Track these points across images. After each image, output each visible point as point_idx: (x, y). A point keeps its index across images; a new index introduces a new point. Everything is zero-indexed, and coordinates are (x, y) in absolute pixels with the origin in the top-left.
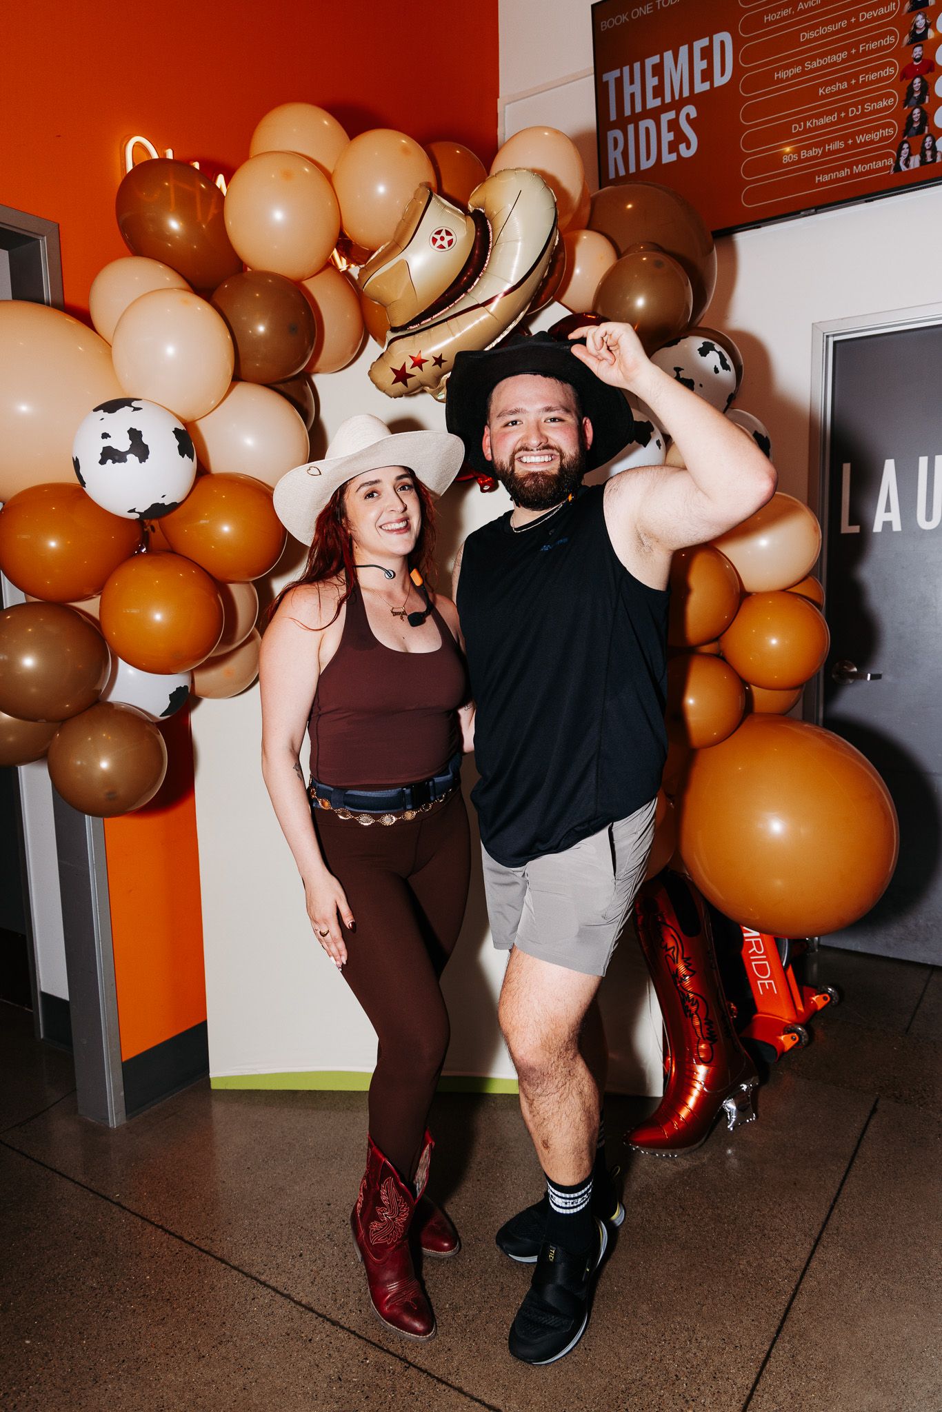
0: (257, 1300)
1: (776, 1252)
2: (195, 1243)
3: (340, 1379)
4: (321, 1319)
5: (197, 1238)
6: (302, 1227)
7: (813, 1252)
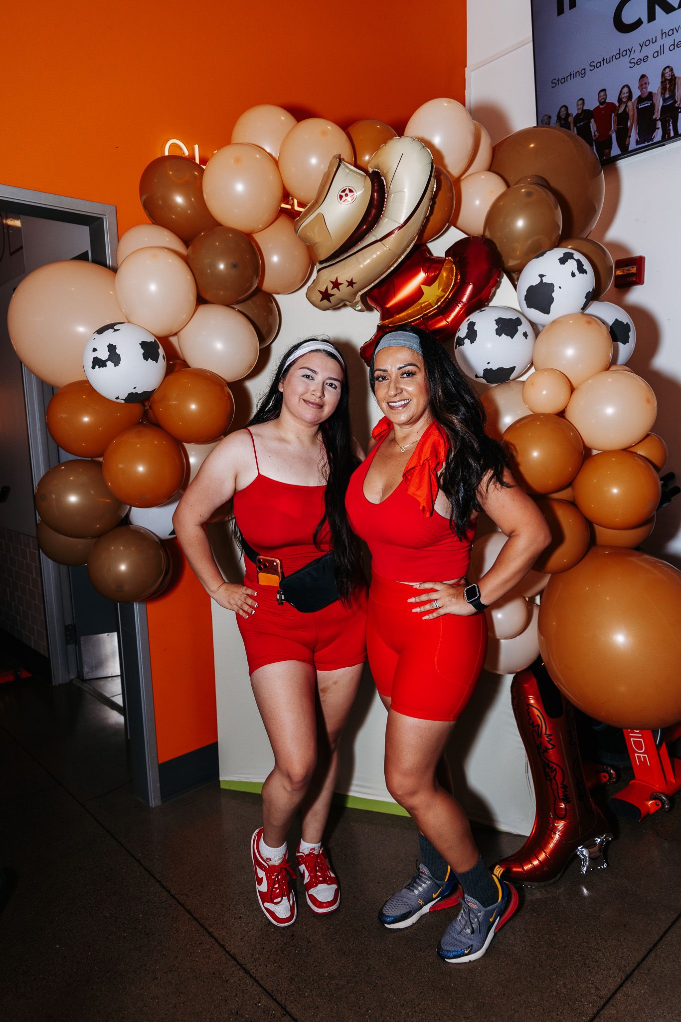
0: (202, 945)
1: (590, 979)
2: (176, 897)
3: (237, 1013)
4: (239, 967)
5: (179, 894)
6: (247, 898)
7: (621, 985)
